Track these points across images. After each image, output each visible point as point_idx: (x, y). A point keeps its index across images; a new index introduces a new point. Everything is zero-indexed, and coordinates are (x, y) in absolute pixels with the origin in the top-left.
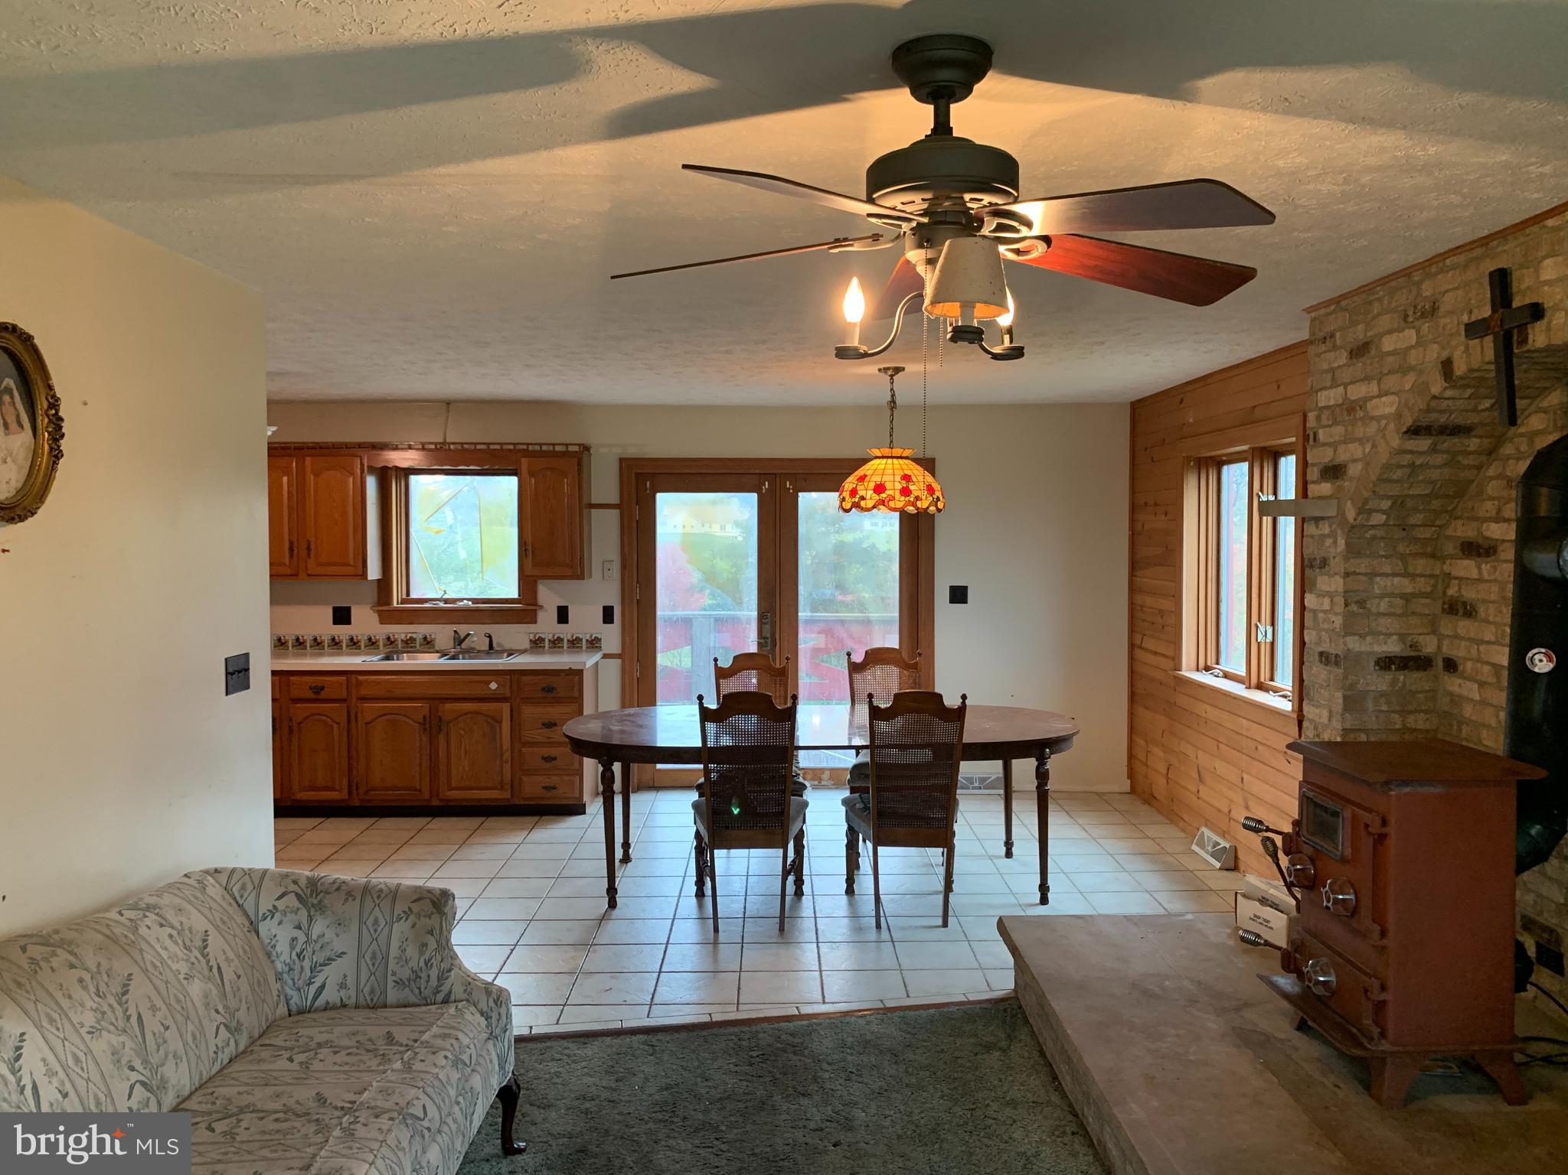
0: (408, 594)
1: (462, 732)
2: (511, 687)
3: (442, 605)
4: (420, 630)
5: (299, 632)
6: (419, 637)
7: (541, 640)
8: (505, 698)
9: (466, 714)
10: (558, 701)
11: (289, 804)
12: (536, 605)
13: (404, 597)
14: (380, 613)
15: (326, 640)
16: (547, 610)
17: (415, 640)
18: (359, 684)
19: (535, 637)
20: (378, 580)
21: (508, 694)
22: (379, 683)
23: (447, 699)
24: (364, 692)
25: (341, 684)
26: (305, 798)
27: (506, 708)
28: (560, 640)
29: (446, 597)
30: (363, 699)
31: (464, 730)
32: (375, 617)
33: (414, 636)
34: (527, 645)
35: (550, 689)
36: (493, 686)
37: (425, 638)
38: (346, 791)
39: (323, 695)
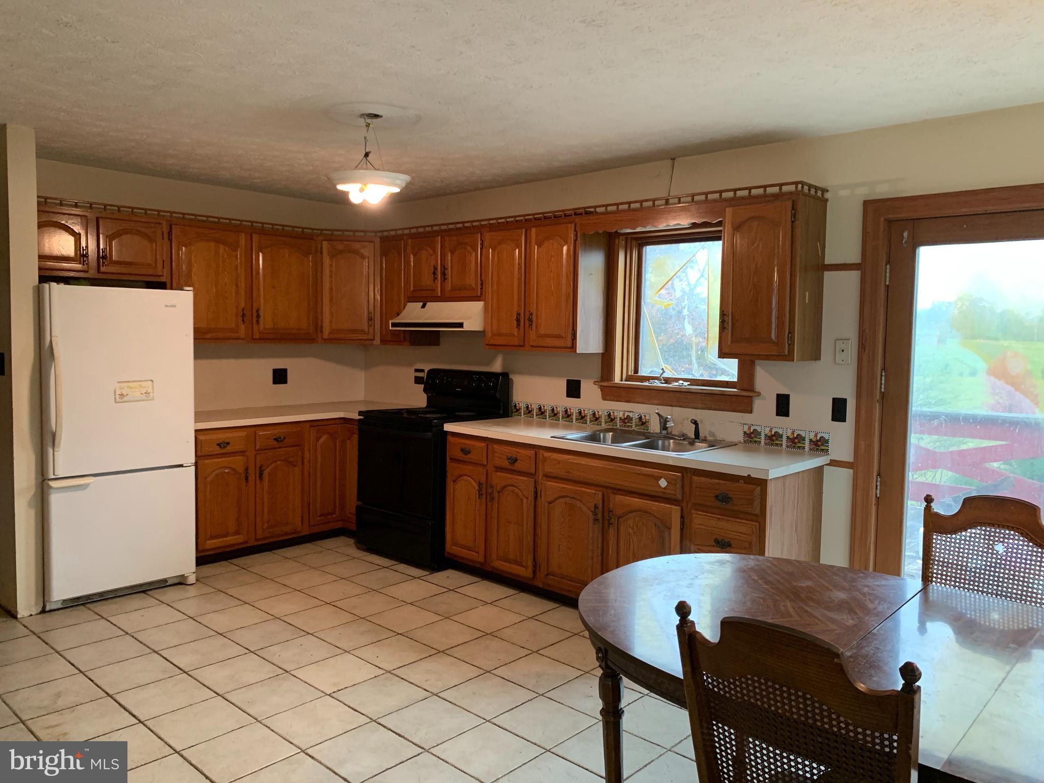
0: (636, 371)
1: (630, 530)
2: (683, 487)
3: (657, 384)
4: (636, 409)
5: (542, 403)
6: (635, 417)
7: (756, 433)
8: (676, 500)
9: (636, 511)
10: (735, 515)
11: (490, 570)
12: (753, 391)
13: (631, 373)
14: (602, 389)
15: (561, 410)
16: (764, 399)
17: (631, 419)
18: (545, 459)
19: (749, 428)
20: (602, 353)
21: (679, 497)
22: (559, 462)
23: (619, 490)
24: (548, 469)
25: (530, 458)
26: (501, 568)
27: (675, 511)
28: (778, 436)
29: (665, 375)
30: (548, 476)
31: (633, 528)
32: (598, 392)
33: (631, 415)
34: (740, 437)
35: (724, 498)
36: (663, 483)
37: (640, 418)
38: (530, 569)
39: (518, 466)
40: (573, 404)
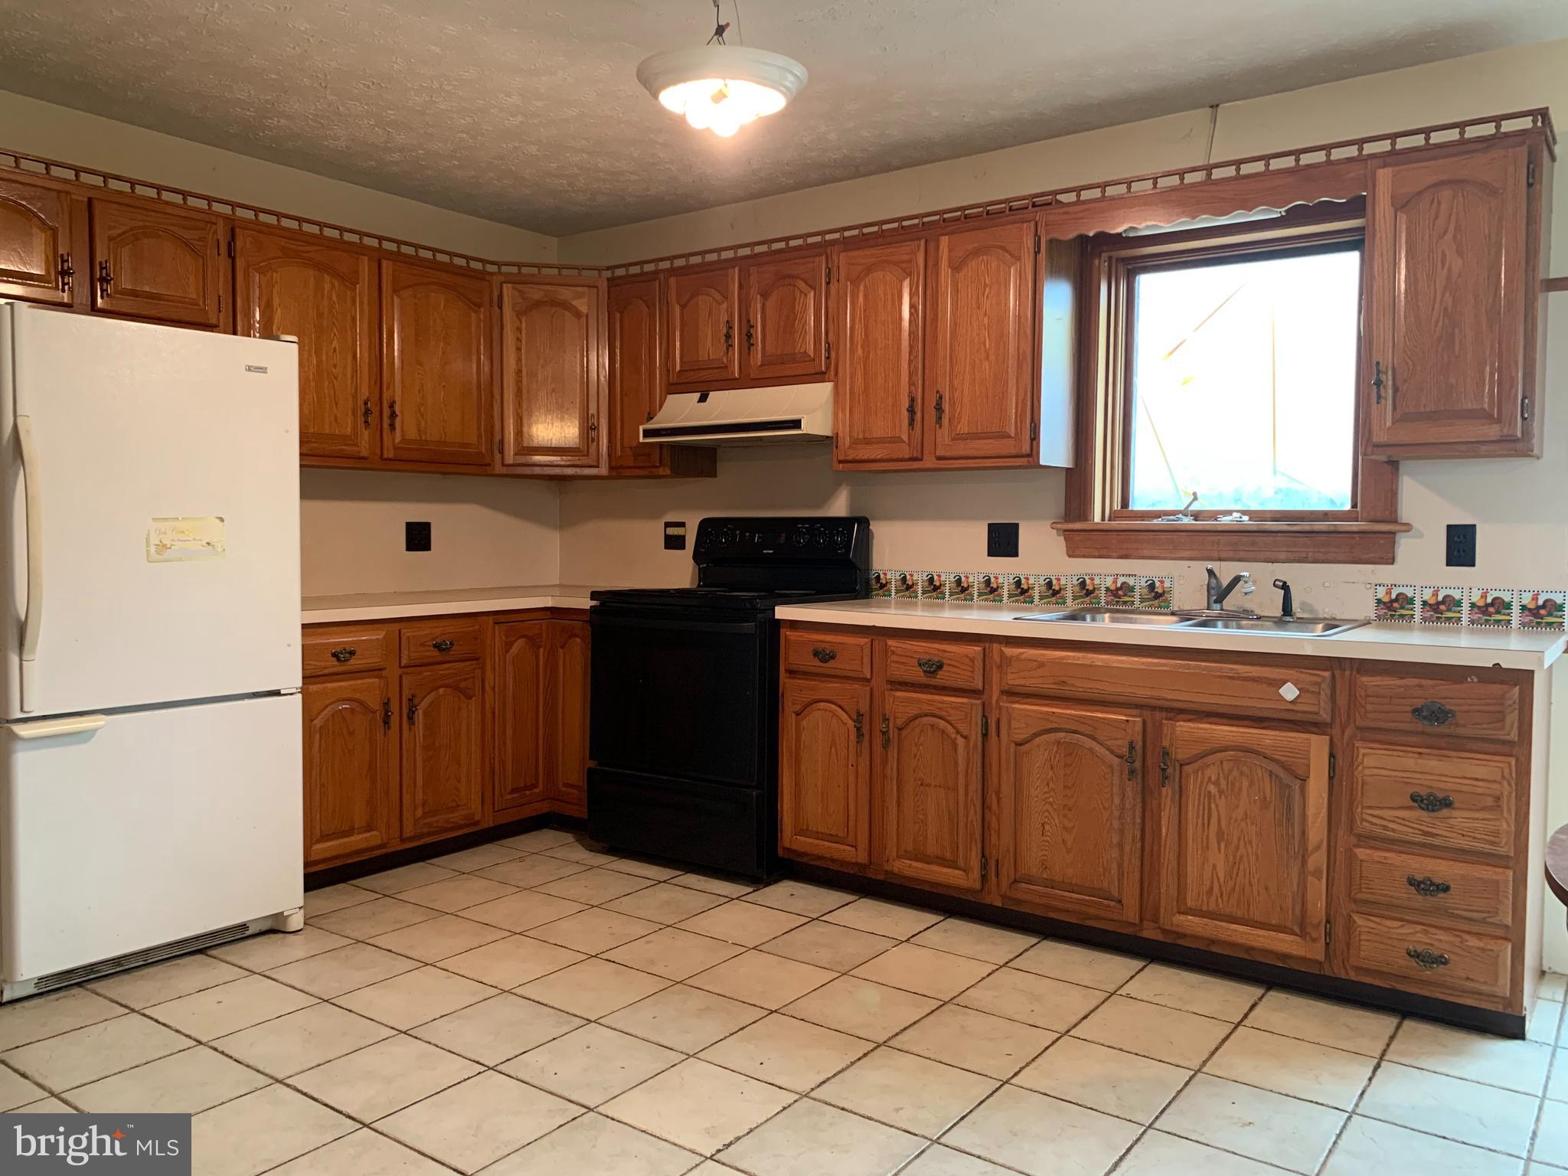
0: (1125, 503)
1: (1212, 788)
2: (1333, 697)
3: (1187, 521)
4: (1140, 571)
5: (934, 568)
6: (1140, 585)
7: (1405, 601)
8: (1315, 724)
9: (1225, 749)
10: (1458, 744)
11: (880, 877)
12: (1395, 521)
13: (1117, 506)
14: (1068, 534)
15: (976, 581)
16: (1421, 535)
17: (1132, 589)
18: (1006, 661)
19: (1389, 593)
20: (1067, 469)
21: (1325, 716)
22: (1042, 665)
23: (1182, 711)
24: (1013, 680)
25: (972, 660)
26: (908, 873)
27: (1317, 748)
28: (1451, 603)
29: (1195, 507)
30: (1011, 693)
31: (1217, 783)
32: (1059, 544)
33: (1131, 581)
34: (1370, 611)
35: (1436, 714)
36: (1289, 692)
37: (1152, 586)
38: (976, 874)
39: (943, 678)
40: (1003, 569)
